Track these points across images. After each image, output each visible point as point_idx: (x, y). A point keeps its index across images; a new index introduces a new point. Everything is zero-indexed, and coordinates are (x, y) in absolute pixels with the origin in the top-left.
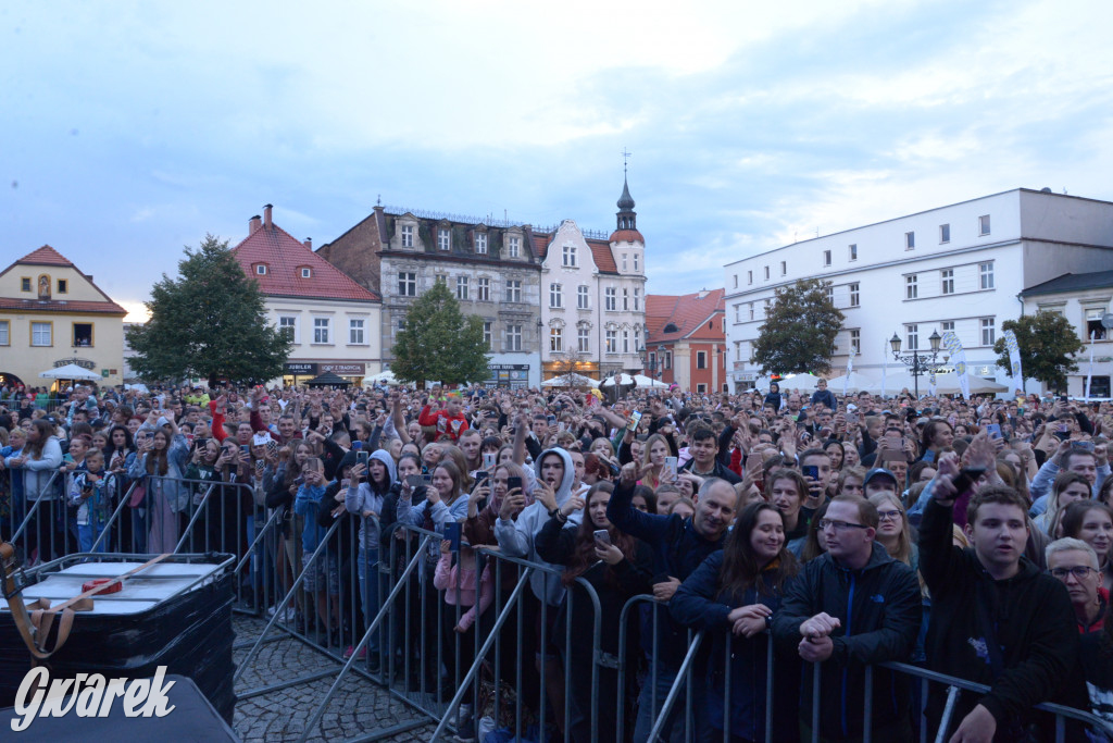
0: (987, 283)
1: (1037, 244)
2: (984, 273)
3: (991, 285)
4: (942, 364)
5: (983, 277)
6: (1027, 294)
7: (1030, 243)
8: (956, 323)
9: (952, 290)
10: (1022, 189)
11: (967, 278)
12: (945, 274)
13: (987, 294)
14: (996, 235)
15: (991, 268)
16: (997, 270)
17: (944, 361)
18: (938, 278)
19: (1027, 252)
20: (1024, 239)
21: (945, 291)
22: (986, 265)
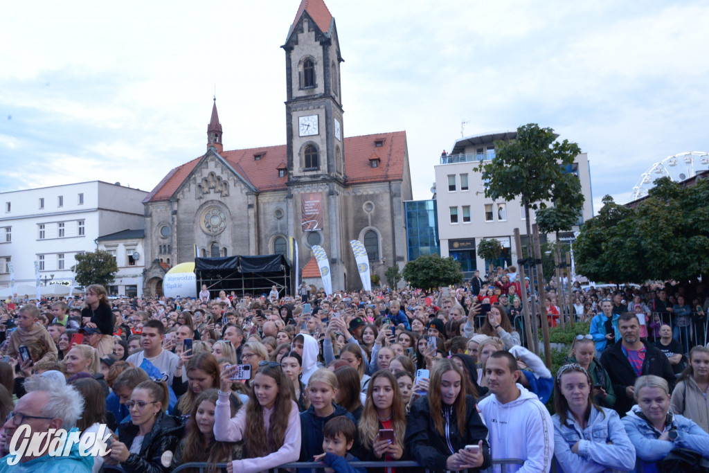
0: (81, 231)
1: (109, 212)
2: (80, 226)
3: (83, 234)
4: (50, 280)
5: (80, 228)
6: (100, 239)
7: (103, 211)
8: (65, 255)
9: (63, 235)
10: (99, 181)
11: (71, 228)
12: (60, 225)
13: (82, 238)
14: (86, 206)
15: (83, 224)
16: (86, 226)
17: (50, 278)
18: (56, 227)
19: (101, 217)
20: (99, 209)
21: (60, 235)
22: (81, 222)
